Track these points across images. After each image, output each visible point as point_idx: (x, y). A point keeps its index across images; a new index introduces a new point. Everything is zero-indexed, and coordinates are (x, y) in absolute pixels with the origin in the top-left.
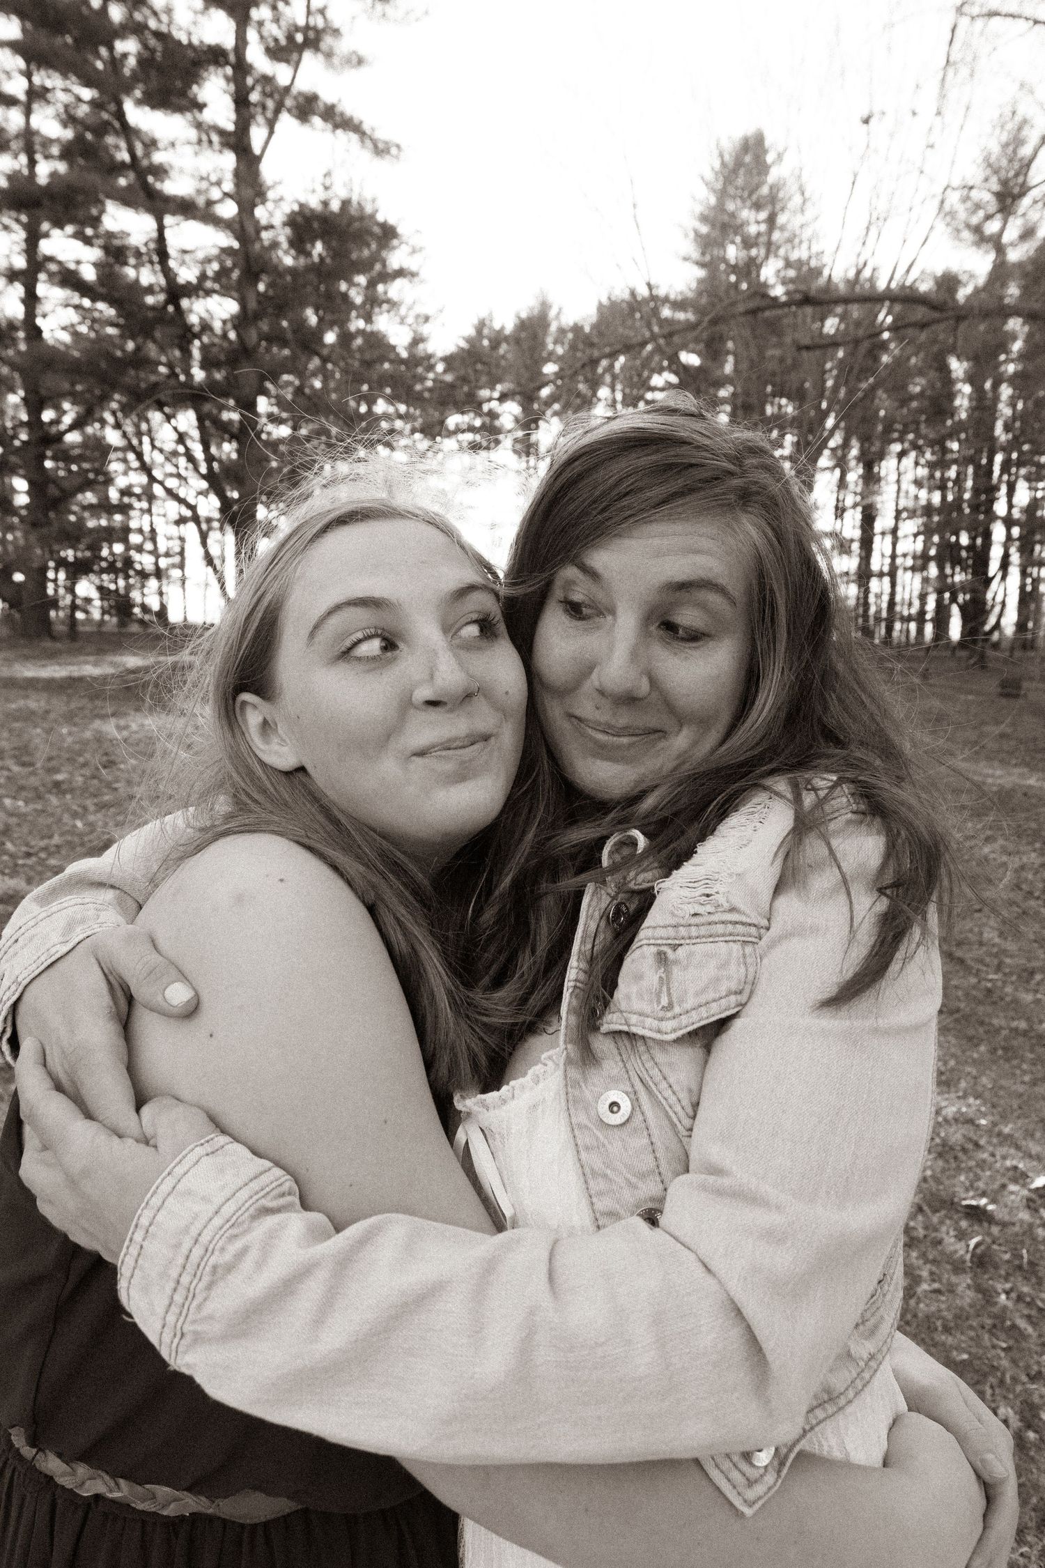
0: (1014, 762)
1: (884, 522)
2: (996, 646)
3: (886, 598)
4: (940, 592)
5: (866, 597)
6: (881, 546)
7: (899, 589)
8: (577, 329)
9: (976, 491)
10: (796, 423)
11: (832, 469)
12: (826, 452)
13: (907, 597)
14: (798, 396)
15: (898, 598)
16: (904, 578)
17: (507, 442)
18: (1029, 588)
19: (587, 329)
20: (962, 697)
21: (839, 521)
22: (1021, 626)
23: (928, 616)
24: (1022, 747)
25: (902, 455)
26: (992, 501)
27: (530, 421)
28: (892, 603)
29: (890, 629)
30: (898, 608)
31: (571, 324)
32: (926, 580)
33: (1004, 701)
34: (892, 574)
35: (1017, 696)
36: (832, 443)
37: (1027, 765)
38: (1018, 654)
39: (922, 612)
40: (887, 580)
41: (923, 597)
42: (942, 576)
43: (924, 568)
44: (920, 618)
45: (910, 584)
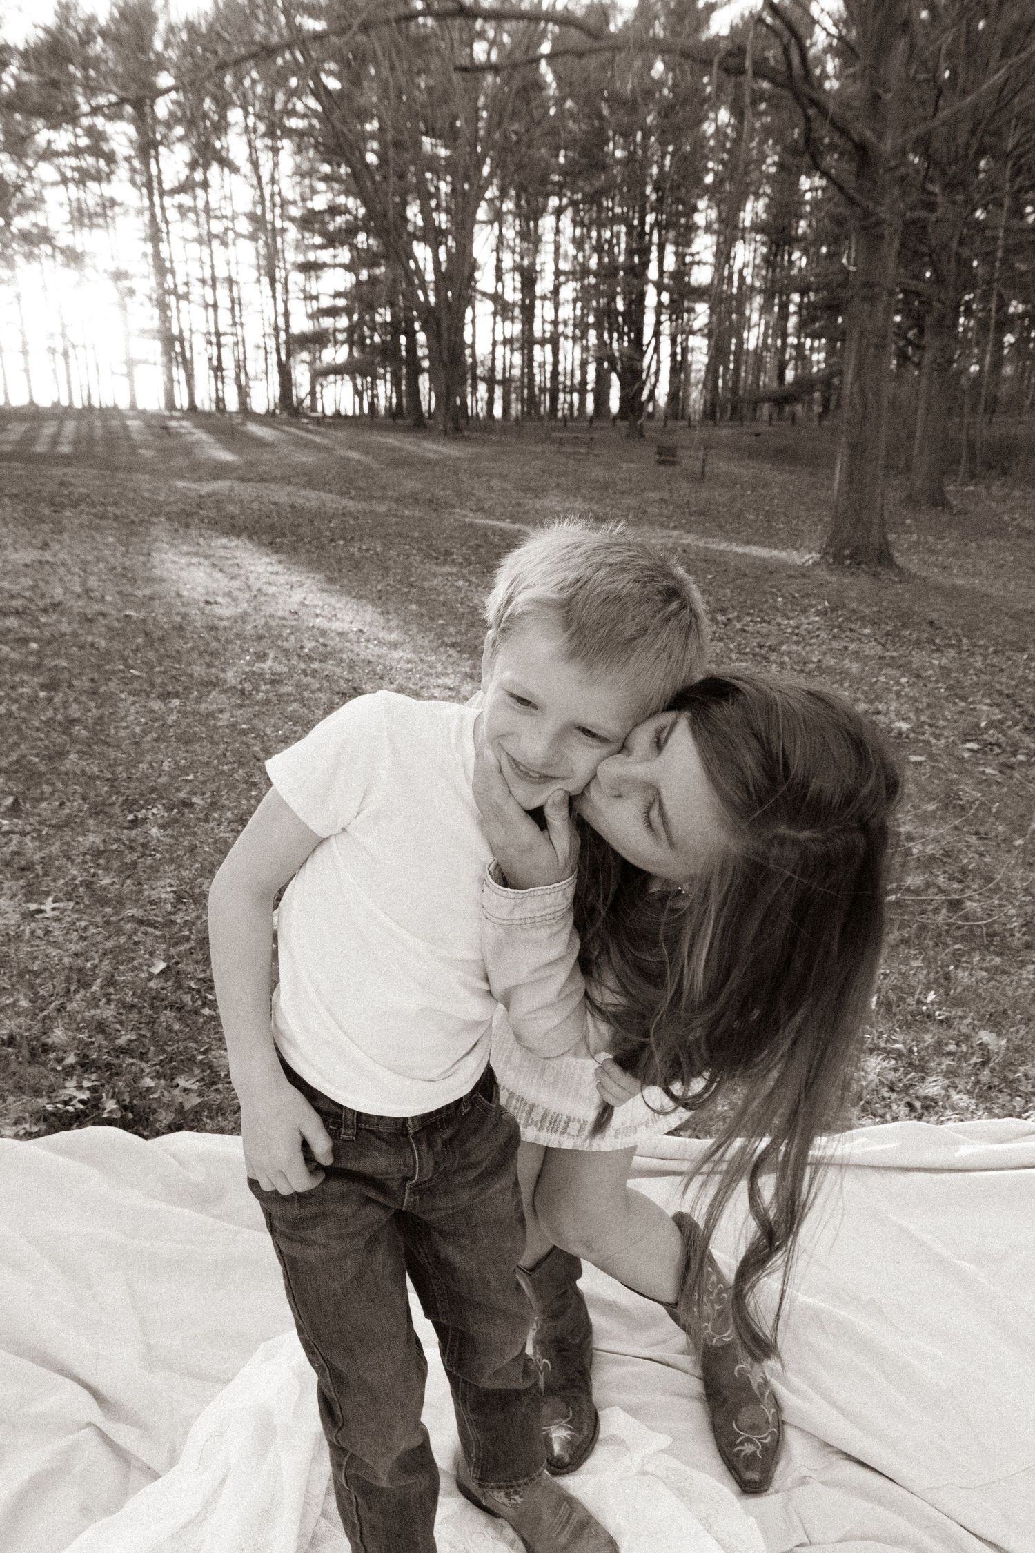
0: (672, 525)
1: (544, 285)
2: (651, 416)
3: (549, 368)
4: (599, 361)
5: (531, 367)
6: (543, 311)
7: (561, 357)
8: (191, 27)
9: (630, 252)
10: (450, 167)
11: (491, 222)
12: (483, 204)
13: (569, 368)
14: (449, 136)
15: (561, 368)
16: (566, 345)
17: (122, 171)
18: (679, 358)
19: (204, 30)
20: (625, 466)
21: (500, 284)
22: (673, 396)
23: (589, 387)
24: (678, 510)
25: (559, 212)
26: (645, 264)
27: (147, 148)
28: (555, 373)
29: (554, 400)
30: (561, 378)
31: (183, 19)
32: (585, 349)
33: (661, 468)
34: (554, 341)
35: (673, 463)
36: (488, 195)
37: (683, 527)
38: (670, 424)
39: (584, 382)
40: (548, 348)
41: (584, 365)
42: (601, 342)
43: (584, 335)
44: (582, 389)
45: (570, 354)
